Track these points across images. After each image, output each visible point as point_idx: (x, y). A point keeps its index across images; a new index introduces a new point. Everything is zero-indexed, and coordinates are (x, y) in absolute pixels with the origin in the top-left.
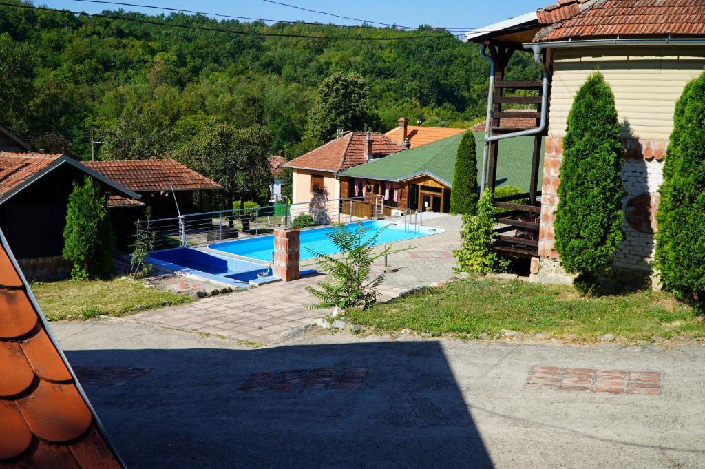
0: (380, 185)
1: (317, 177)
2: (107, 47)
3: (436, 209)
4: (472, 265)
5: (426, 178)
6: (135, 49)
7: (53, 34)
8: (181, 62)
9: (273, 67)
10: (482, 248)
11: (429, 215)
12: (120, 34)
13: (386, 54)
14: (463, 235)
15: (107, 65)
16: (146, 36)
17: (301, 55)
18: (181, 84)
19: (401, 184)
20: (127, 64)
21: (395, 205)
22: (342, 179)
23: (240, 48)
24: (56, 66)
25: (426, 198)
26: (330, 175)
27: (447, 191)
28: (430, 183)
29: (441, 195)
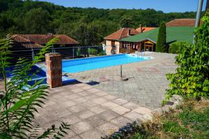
0: (132, 43)
1: (113, 41)
2: (72, 15)
3: (150, 50)
4: (185, 88)
5: (147, 40)
6: (78, 15)
7: (59, 11)
8: (89, 17)
9: (111, 19)
10: (198, 73)
11: (147, 52)
12: (75, 12)
13: (138, 15)
14: (177, 60)
15: (71, 19)
16: (81, 12)
17: (118, 16)
18: (87, 22)
19: (139, 43)
20: (76, 18)
21: (137, 50)
22: (120, 42)
23: (103, 15)
24: (59, 18)
25: (147, 47)
26: (117, 41)
27: (155, 45)
28: (149, 42)
29: (152, 46)
